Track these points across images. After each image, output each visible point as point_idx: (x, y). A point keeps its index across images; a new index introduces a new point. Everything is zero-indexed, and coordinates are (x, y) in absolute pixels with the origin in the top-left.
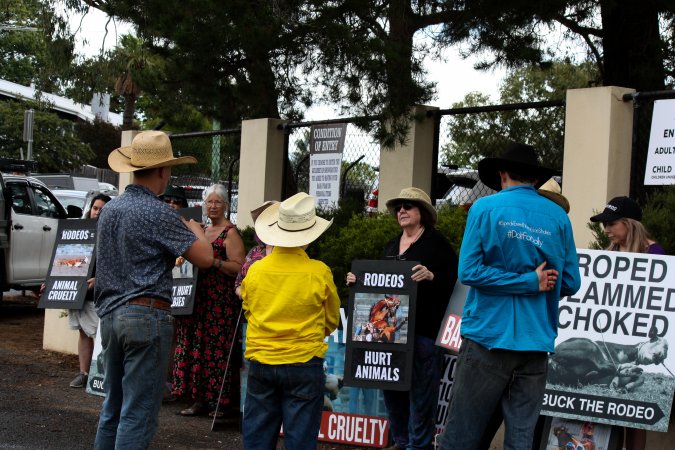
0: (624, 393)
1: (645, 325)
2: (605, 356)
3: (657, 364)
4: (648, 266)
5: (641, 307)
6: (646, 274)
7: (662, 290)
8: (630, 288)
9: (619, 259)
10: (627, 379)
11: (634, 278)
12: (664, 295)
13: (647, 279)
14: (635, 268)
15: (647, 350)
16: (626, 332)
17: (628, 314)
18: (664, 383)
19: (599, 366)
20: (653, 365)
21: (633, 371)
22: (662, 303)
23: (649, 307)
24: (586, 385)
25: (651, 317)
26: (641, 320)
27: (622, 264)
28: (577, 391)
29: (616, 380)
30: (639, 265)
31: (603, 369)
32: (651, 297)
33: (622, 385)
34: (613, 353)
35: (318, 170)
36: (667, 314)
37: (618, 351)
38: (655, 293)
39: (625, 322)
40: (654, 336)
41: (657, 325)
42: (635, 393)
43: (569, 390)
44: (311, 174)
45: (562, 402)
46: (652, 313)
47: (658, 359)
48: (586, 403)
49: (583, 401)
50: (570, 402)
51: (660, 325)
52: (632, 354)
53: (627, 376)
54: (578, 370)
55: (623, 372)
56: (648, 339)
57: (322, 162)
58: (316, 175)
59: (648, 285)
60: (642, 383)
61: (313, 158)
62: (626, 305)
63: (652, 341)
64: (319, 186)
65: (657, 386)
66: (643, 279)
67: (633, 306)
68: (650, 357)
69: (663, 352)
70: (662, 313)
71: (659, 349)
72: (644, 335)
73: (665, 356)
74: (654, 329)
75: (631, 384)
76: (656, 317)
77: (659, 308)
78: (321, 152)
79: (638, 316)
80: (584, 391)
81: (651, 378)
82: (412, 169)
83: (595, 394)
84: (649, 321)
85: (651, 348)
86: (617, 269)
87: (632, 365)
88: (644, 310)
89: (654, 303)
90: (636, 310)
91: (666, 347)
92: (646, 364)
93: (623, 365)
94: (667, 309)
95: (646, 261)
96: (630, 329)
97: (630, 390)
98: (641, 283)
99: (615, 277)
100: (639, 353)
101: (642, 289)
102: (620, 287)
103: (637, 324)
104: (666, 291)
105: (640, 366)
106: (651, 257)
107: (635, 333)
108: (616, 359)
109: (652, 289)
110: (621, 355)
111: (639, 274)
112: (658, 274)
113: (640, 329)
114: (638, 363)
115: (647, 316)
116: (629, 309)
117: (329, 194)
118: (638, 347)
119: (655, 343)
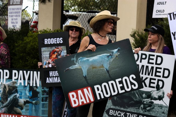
0: (146, 111)
1: (154, 83)
2: (137, 96)
3: (160, 100)
4: (155, 58)
5: (152, 75)
6: (154, 61)
8: (147, 67)
9: (142, 54)
10: (147, 106)
11: (149, 63)
12: (162, 71)
13: (155, 63)
14: (149, 59)
15: (155, 94)
16: (146, 86)
17: (147, 78)
18: (163, 108)
19: (135, 100)
20: (158, 100)
21: (150, 102)
22: (161, 74)
23: (156, 75)
24: (129, 107)
25: (157, 80)
26: (152, 81)
27: (144, 57)
28: (125, 110)
29: (142, 106)
30: (151, 57)
31: (137, 101)
32: (156, 72)
33: (145, 108)
34: (140, 94)
35: (12, 13)
36: (164, 79)
37: (143, 93)
38: (158, 70)
39: (146, 81)
40: (158, 88)
42: (151, 112)
43: (122, 109)
44: (9, 14)
45: (119, 114)
46: (157, 78)
47: (160, 98)
48: (129, 115)
49: (128, 114)
50: (122, 114)
51: (160, 83)
52: (149, 95)
53: (147, 104)
54: (126, 101)
55: (145, 103)
56: (155, 89)
57: (13, 9)
58: (11, 14)
59: (155, 66)
60: (153, 108)
61: (10, 7)
62: (145, 74)
64: (12, 20)
65: (160, 110)
66: (153, 63)
67: (149, 75)
68: (157, 97)
69: (162, 95)
70: (161, 78)
71: (161, 94)
72: (154, 87)
73: (163, 97)
74: (158, 85)
75: (149, 108)
76: (159, 80)
77: (160, 76)
78: (13, 5)
79: (151, 79)
80: (128, 110)
81: (157, 106)
82: (52, 12)
83: (133, 111)
84: (156, 82)
85: (157, 93)
86: (142, 58)
87: (149, 100)
88: (153, 77)
89: (158, 74)
90: (150, 77)
91: (163, 93)
92: (155, 100)
93: (145, 100)
94: (163, 77)
95: (154, 56)
97: (149, 111)
98: (152, 65)
99: (141, 62)
100: (152, 95)
101: (152, 68)
102: (143, 66)
103: (150, 83)
104: (163, 69)
105: (152, 101)
106: (156, 54)
107: (150, 86)
108: (142, 97)
109: (157, 68)
110: (144, 95)
111: (151, 61)
112: (159, 62)
113: (152, 85)
114: (151, 99)
115: (155, 79)
116: (147, 76)
117: (17, 23)
118: (151, 92)
119: (159, 91)
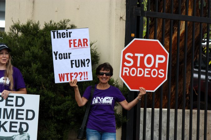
1: (16, 127)
4: (14, 99)
5: (12, 118)
6: (14, 103)
7: (23, 110)
8: (5, 110)
11: (7, 105)
12: (24, 112)
13: (14, 105)
14: (7, 101)
15: (18, 138)
16: (5, 131)
17: (6, 122)
22: (24, 116)
23: (17, 118)
25: (19, 123)
26: (13, 125)
30: (9, 99)
32: (17, 114)
36: (27, 121)
37: (3, 139)
38: (19, 112)
39: (5, 126)
40: (21, 131)
41: (22, 127)
46: (19, 121)
51: (24, 126)
56: (18, 133)
59: (15, 108)
62: (4, 118)
63: (20, 134)
66: (12, 105)
67: (8, 118)
69: (27, 139)
70: (25, 121)
71: (25, 138)
72: (16, 131)
74: (21, 129)
76: (21, 123)
77: (23, 119)
79: (11, 123)
84: (18, 125)
85: (21, 137)
88: (14, 120)
89: (19, 116)
90: (10, 120)
91: (29, 137)
94: (27, 119)
95: (13, 97)
96: (8, 129)
98: (11, 107)
101: (12, 110)
103: (11, 127)
107: (11, 131)
109: (18, 110)
111: (9, 103)
112: (20, 103)
113: (13, 129)
115: (17, 123)
116: (6, 119)
118: (14, 137)
119: (22, 135)
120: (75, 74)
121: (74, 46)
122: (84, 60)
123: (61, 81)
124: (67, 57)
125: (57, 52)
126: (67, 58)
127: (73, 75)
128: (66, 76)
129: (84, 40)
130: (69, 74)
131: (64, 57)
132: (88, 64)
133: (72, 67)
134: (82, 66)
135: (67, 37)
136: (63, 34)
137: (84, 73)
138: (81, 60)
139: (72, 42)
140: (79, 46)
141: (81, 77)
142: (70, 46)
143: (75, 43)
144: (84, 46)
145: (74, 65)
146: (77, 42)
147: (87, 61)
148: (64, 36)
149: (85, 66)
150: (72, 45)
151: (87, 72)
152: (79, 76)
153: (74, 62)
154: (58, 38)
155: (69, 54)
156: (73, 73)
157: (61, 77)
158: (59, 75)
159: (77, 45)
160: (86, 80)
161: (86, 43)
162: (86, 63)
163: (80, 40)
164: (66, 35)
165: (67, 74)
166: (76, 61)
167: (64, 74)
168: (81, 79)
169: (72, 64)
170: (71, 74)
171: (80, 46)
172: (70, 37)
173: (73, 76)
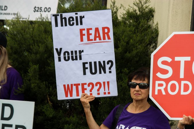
7: (11, 126)
104: (14, 127)
106: (1, 101)
109: (4, 126)
112: (7, 114)
120: (89, 86)
121: (89, 39)
122: (104, 62)
123: (67, 96)
124: (76, 57)
125: (61, 49)
126: (76, 59)
127: (86, 86)
128: (74, 88)
129: (104, 29)
130: (79, 84)
131: (72, 57)
132: (110, 68)
133: (85, 73)
134: (100, 73)
135: (77, 24)
136: (71, 19)
137: (104, 83)
138: (100, 62)
139: (85, 32)
140: (95, 40)
141: (98, 90)
142: (82, 40)
143: (89, 34)
144: (104, 39)
145: (88, 71)
146: (92, 32)
147: (108, 63)
148: (71, 23)
149: (105, 72)
150: (85, 38)
151: (108, 83)
152: (96, 88)
153: (87, 66)
154: (62, 25)
155: (81, 52)
156: (86, 84)
157: (68, 89)
158: (64, 86)
159: (92, 37)
160: (107, 95)
161: (108, 33)
162: (107, 66)
163: (97, 30)
164: (75, 22)
165: (77, 85)
166: (91, 63)
167: (72, 85)
168: (99, 94)
169: (85, 69)
170: (83, 85)
171: (98, 39)
172: (81, 24)
173: (86, 89)
